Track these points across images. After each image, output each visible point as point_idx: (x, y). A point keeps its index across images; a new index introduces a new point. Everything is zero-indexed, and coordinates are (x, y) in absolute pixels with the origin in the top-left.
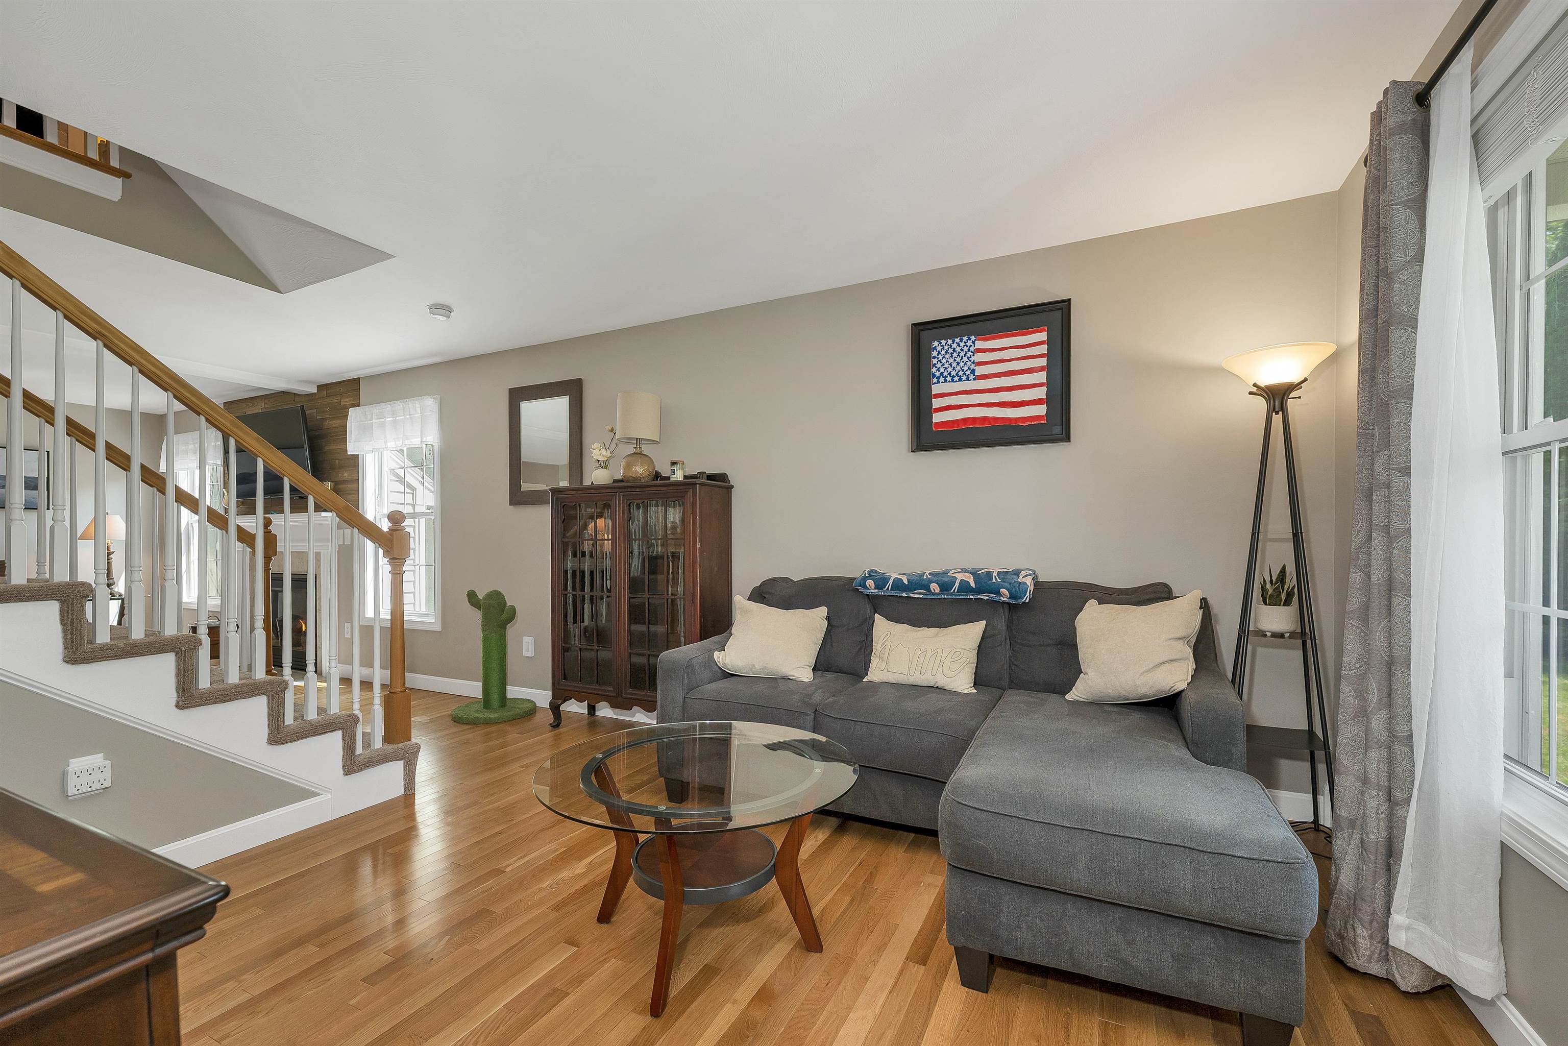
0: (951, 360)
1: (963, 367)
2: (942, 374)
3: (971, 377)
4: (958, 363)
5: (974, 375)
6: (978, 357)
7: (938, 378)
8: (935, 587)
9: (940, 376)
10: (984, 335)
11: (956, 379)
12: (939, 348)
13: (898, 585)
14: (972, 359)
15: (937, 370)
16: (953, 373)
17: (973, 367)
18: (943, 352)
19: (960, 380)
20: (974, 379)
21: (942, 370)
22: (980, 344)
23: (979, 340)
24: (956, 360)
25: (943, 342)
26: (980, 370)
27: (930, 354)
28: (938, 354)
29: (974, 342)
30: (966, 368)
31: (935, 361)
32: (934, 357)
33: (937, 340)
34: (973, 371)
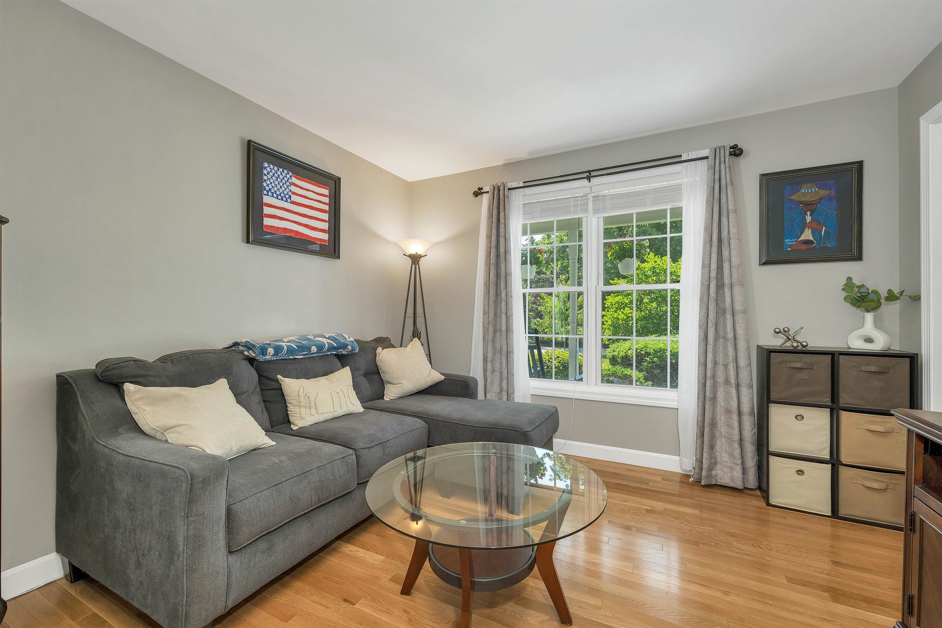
0: (277, 183)
1: (284, 191)
2: (270, 189)
3: (289, 200)
4: (281, 187)
5: (291, 200)
6: (293, 188)
7: (268, 191)
8: (314, 349)
9: (269, 191)
10: (297, 175)
11: (279, 197)
12: (268, 169)
14: (290, 188)
15: (267, 185)
16: (278, 193)
17: (290, 193)
18: (271, 174)
19: (282, 199)
20: (291, 203)
21: (270, 187)
22: (294, 180)
23: (294, 177)
24: (279, 184)
25: (272, 166)
26: (294, 198)
27: (262, 172)
28: (268, 173)
29: (291, 177)
30: (286, 193)
31: (265, 178)
32: (265, 175)
33: (269, 163)
34: (290, 197)
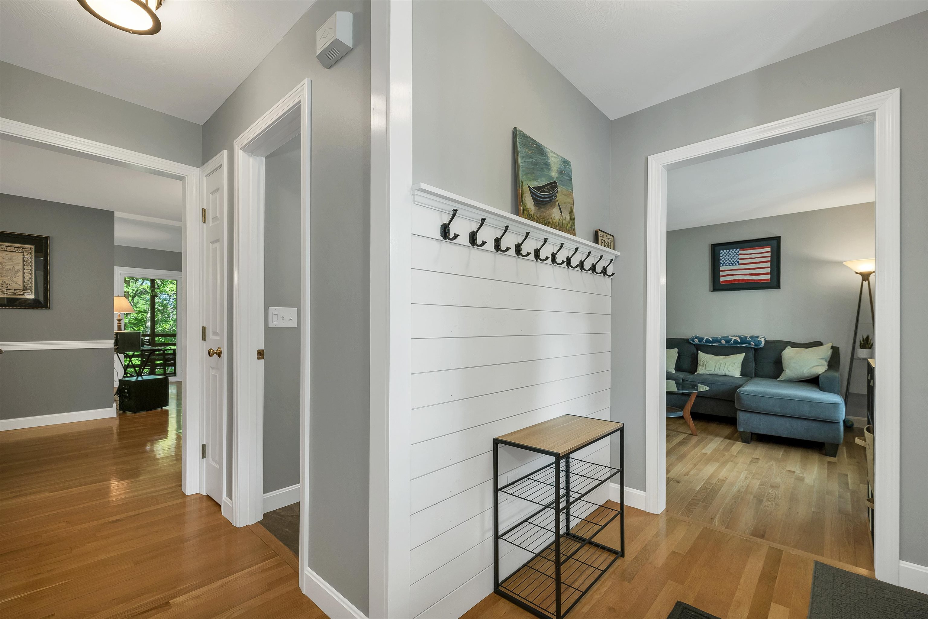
0: (729, 258)
3: (737, 264)
4: (732, 259)
6: (740, 257)
7: (723, 264)
8: (723, 342)
10: (743, 249)
11: (731, 265)
12: (723, 253)
13: (708, 341)
14: (738, 257)
15: (722, 261)
16: (730, 263)
17: (738, 260)
18: (725, 255)
19: (733, 265)
20: (739, 265)
21: (724, 261)
22: (741, 252)
23: (741, 250)
25: (725, 251)
26: (741, 262)
27: (720, 255)
28: (723, 255)
29: (738, 251)
30: (735, 261)
31: (721, 258)
32: (721, 257)
33: (723, 250)
34: (738, 262)
